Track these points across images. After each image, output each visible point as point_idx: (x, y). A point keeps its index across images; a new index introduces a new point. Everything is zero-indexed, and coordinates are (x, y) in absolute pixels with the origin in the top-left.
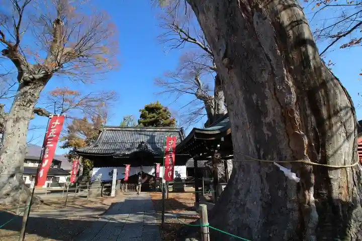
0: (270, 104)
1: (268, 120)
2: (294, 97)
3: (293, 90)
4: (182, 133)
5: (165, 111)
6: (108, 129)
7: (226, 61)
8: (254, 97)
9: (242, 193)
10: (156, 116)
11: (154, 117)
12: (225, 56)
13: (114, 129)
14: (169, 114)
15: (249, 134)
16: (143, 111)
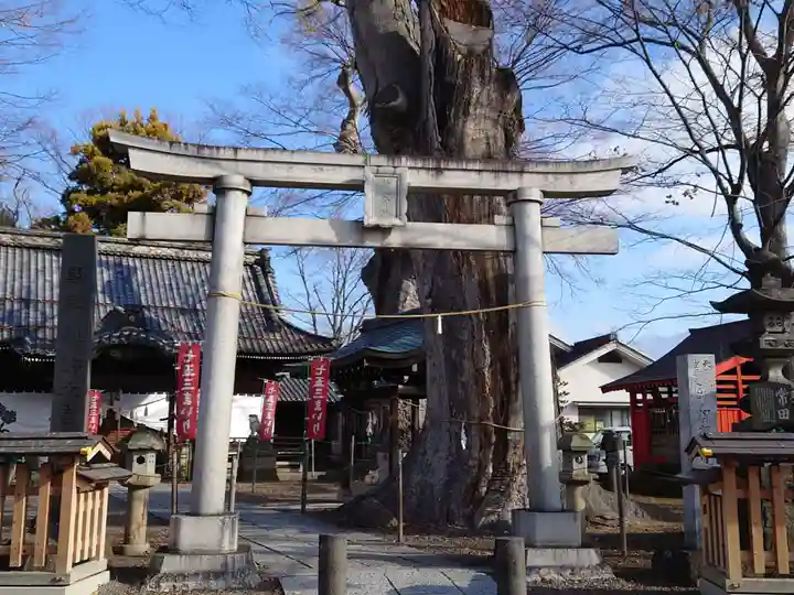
0: (467, 364)
1: (464, 379)
2: (488, 361)
3: (488, 353)
4: (263, 268)
7: (429, 301)
8: (454, 353)
9: (430, 452)
12: (429, 296)
15: (445, 389)
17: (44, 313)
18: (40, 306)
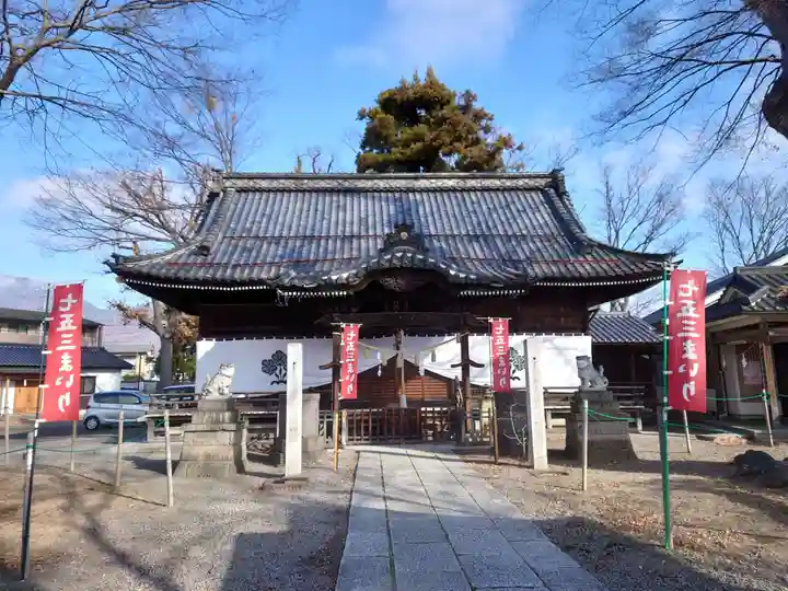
4: (557, 189)
5: (466, 109)
6: (240, 183)
10: (429, 136)
11: (418, 138)
13: (264, 184)
14: (484, 123)
16: (372, 116)
17: (326, 249)
18: (323, 242)
